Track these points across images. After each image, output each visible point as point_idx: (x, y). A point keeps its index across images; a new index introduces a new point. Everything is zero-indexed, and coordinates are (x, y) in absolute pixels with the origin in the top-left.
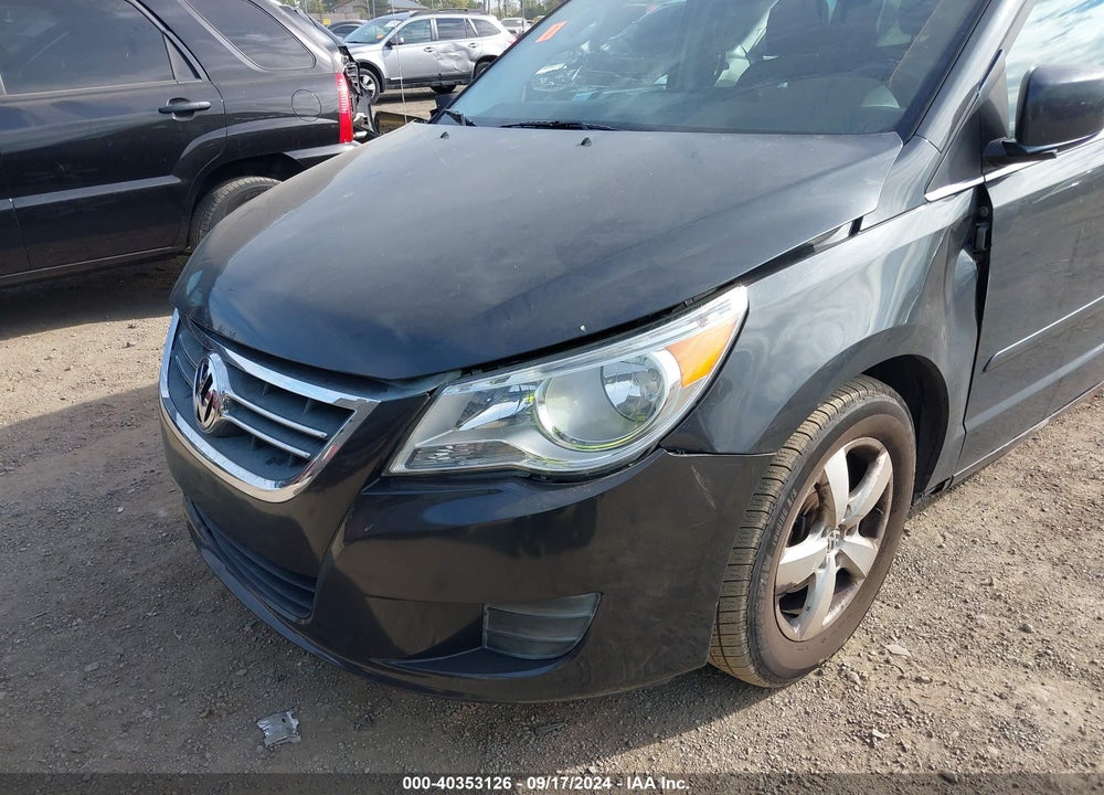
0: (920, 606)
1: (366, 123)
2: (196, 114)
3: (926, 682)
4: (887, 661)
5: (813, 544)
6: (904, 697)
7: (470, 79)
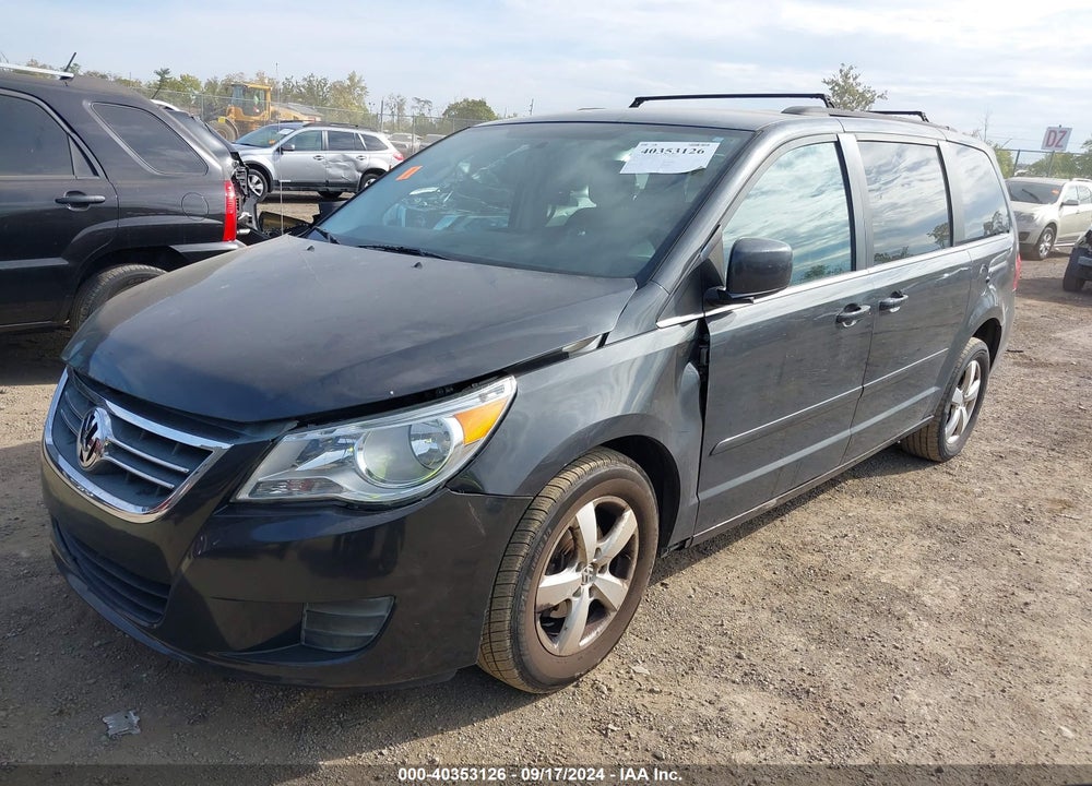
0: (664, 640)
1: (250, 222)
2: (90, 206)
3: (657, 692)
4: (631, 678)
5: (569, 576)
6: (638, 703)
7: (358, 188)
